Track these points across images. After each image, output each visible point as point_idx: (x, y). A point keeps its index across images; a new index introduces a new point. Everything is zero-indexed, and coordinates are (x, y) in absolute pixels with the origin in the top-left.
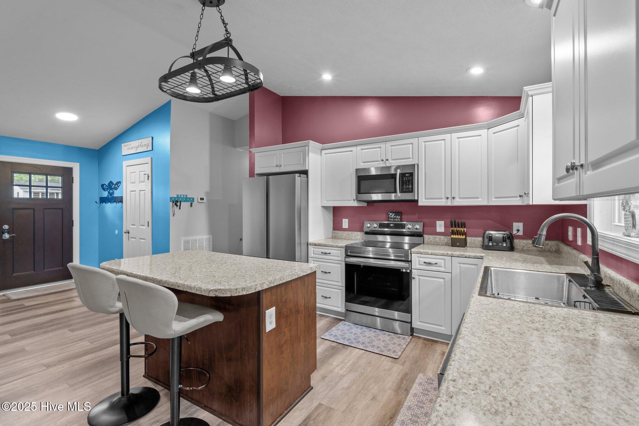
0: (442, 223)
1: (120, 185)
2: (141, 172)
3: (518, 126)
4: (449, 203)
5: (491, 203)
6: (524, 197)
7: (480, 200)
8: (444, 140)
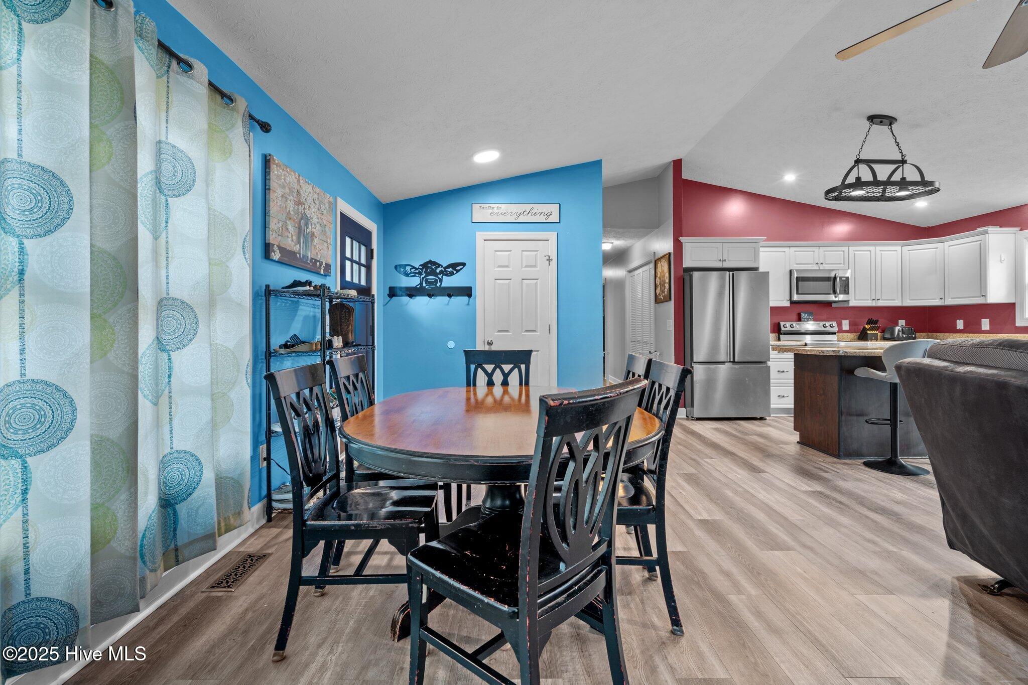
0: (847, 322)
1: (461, 269)
2: (524, 252)
3: (937, 248)
4: (874, 304)
5: (905, 304)
6: (943, 300)
7: (896, 301)
8: (870, 251)
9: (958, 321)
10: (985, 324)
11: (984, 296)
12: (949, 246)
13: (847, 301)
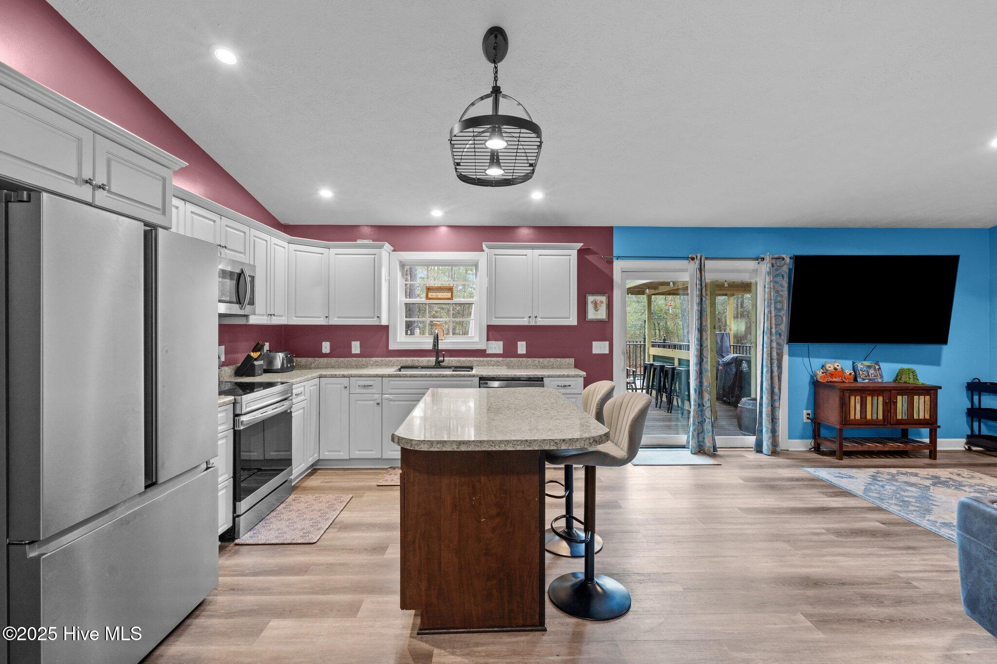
3: (323, 254)
4: (269, 322)
6: (328, 318)
7: (284, 318)
8: (266, 241)
9: (324, 343)
10: (356, 347)
11: (378, 317)
12: (336, 254)
13: (246, 316)
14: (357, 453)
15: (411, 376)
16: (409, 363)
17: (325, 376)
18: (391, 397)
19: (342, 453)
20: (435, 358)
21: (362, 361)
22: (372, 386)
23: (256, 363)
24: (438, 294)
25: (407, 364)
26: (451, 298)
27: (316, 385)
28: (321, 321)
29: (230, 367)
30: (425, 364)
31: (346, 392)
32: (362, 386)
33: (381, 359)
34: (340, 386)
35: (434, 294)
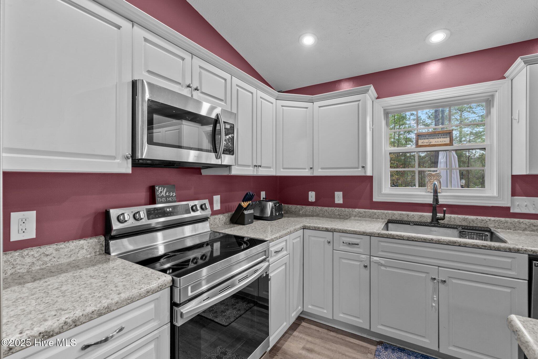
0: (219, 197)
3: (307, 108)
4: (255, 173)
5: (279, 174)
6: (312, 170)
7: (272, 169)
8: (252, 93)
9: (310, 193)
10: (339, 197)
11: (363, 167)
12: (320, 107)
13: (229, 167)
14: (342, 315)
15: (409, 239)
16: (396, 217)
17: (309, 228)
18: (382, 261)
19: (325, 311)
20: (431, 214)
21: (345, 211)
22: (358, 244)
23: (246, 212)
24: (431, 140)
25: (394, 218)
26: (451, 144)
27: (300, 236)
28: (306, 173)
29: (225, 215)
30: (416, 219)
31: (329, 247)
32: (346, 243)
33: (364, 210)
34: (323, 240)
35: (426, 141)
